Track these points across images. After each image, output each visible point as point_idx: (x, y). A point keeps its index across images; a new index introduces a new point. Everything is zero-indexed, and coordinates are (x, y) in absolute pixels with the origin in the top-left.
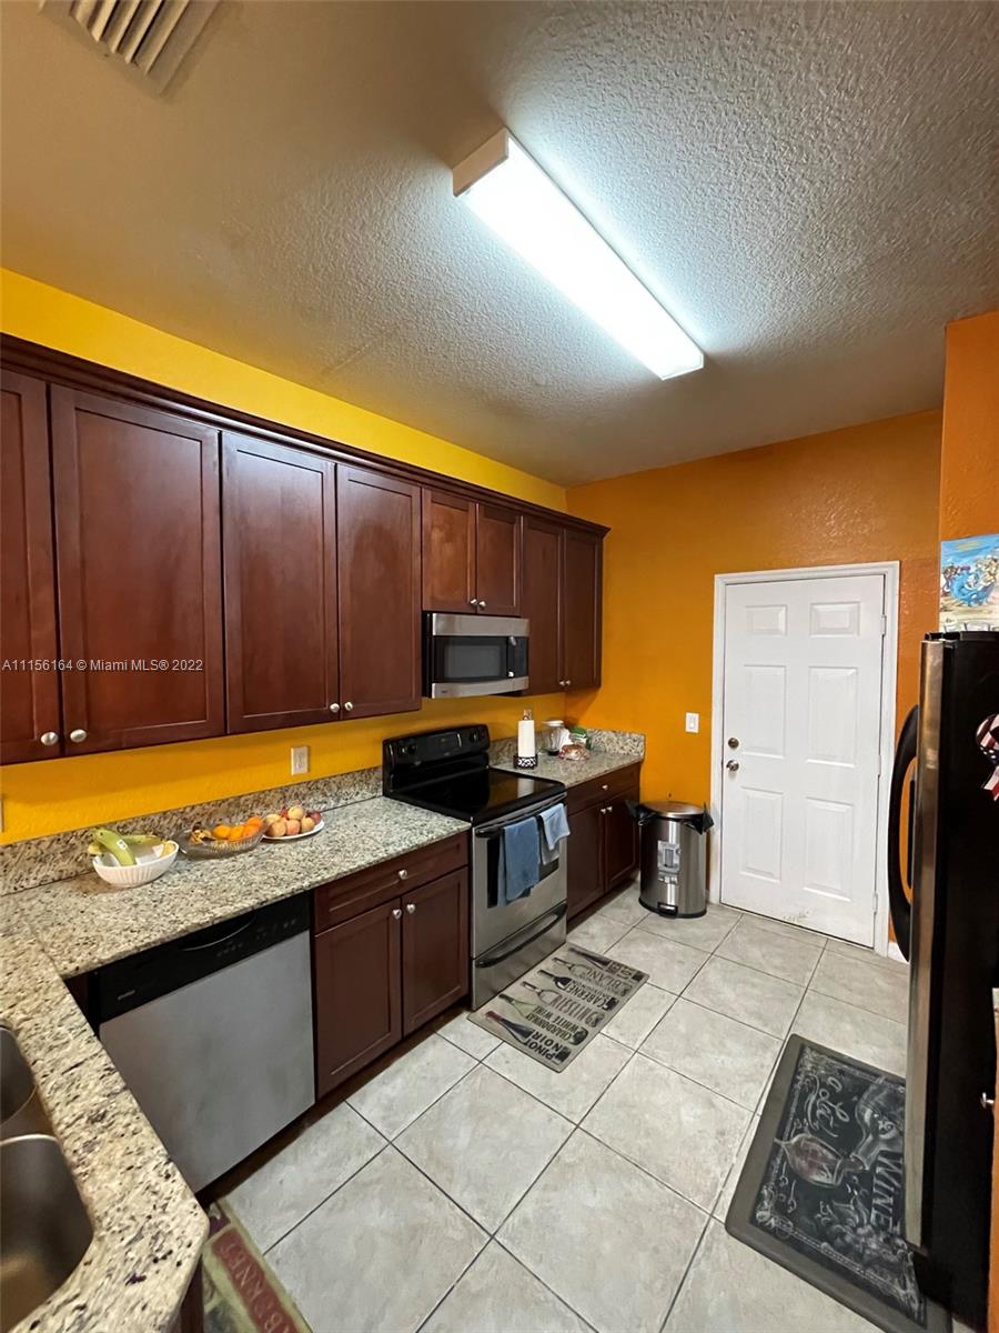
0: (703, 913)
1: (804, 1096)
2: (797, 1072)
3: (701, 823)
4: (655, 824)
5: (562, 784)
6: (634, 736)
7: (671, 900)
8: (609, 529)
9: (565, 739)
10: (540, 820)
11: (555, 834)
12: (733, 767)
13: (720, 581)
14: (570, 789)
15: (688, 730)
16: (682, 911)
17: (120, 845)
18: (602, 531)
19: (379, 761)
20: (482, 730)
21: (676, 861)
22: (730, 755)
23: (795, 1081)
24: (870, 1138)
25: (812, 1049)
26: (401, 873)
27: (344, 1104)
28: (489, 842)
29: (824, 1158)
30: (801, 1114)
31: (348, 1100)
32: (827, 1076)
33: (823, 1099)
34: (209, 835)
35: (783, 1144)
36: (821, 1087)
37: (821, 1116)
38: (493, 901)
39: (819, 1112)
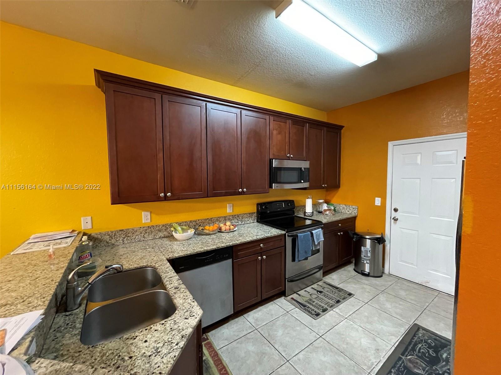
0: (381, 276)
1: (416, 344)
2: (414, 336)
3: (381, 241)
4: (360, 240)
5: (322, 222)
6: (354, 207)
7: (367, 270)
8: (343, 127)
9: (325, 207)
10: (312, 234)
11: (318, 239)
12: (396, 220)
13: (390, 144)
14: (324, 224)
15: (376, 204)
16: (371, 274)
17: (179, 228)
18: (342, 127)
19: (256, 211)
20: (292, 202)
21: (369, 255)
22: (394, 214)
23: (413, 338)
24: (444, 363)
25: (423, 330)
26: (261, 245)
27: (242, 316)
28: (292, 239)
29: (422, 366)
30: (413, 349)
31: (244, 315)
32: (428, 339)
33: (424, 346)
34: (203, 228)
35: (403, 357)
36: (424, 343)
37: (423, 352)
38: (294, 260)
39: (422, 350)
